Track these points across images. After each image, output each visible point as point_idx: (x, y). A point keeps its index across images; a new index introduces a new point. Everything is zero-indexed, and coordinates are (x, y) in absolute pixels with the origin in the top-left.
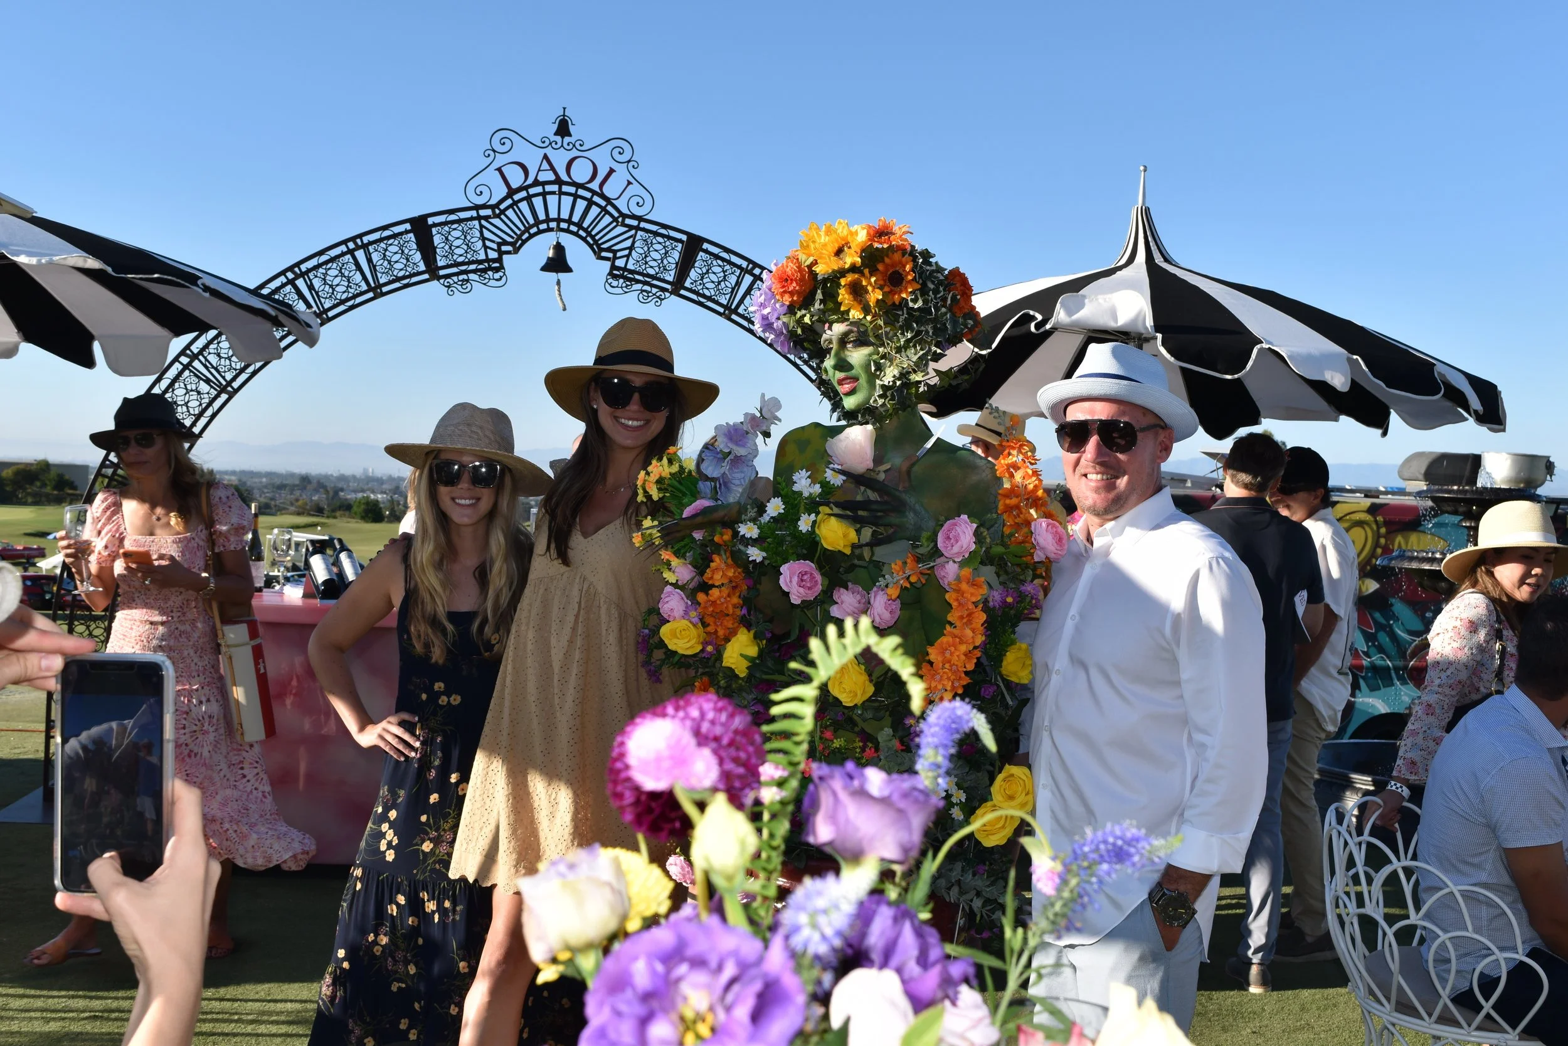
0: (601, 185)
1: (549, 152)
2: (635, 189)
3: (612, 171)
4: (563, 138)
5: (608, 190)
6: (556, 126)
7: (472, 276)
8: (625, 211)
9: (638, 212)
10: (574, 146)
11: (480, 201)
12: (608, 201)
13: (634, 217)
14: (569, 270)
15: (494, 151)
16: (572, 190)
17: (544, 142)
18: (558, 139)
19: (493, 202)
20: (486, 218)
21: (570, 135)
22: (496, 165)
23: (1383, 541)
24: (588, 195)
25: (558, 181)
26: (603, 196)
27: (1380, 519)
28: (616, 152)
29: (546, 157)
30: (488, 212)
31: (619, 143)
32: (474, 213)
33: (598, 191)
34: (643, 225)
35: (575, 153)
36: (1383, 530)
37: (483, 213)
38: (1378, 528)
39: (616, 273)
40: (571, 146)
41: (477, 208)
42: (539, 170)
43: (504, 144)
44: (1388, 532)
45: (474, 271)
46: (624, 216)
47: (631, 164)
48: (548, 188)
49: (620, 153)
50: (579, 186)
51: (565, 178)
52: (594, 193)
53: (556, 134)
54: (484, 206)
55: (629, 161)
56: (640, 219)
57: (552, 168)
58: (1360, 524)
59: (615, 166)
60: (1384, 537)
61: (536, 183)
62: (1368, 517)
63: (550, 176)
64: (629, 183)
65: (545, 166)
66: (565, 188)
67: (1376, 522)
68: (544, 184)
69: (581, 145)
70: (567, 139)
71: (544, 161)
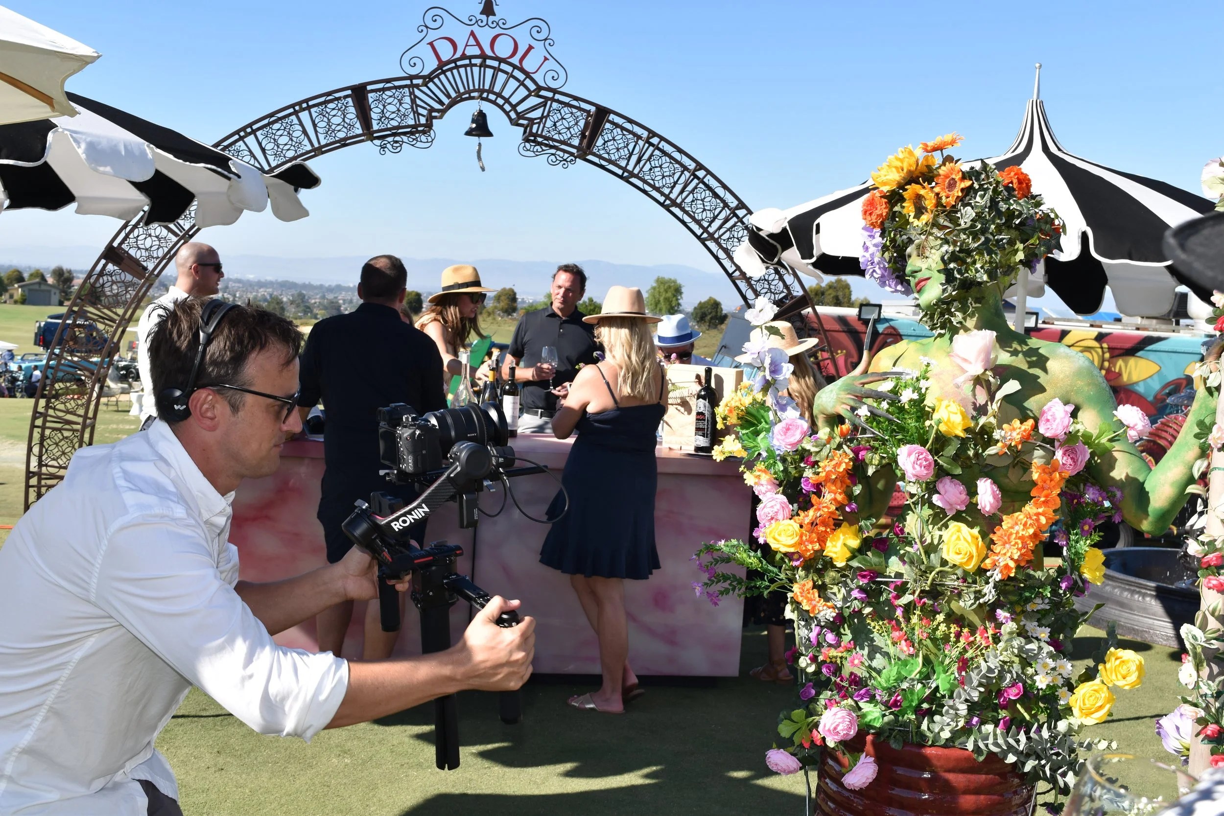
0: (521, 60)
1: (476, 29)
2: (550, 64)
3: (531, 48)
4: (488, 17)
5: (528, 65)
6: (482, 6)
7: (405, 138)
8: (542, 84)
9: (553, 85)
10: (498, 24)
11: (414, 71)
12: (528, 75)
13: (549, 89)
14: (490, 134)
15: (427, 27)
16: (495, 64)
17: (471, 20)
18: (484, 17)
19: (426, 72)
20: (417, 86)
21: (494, 14)
22: (429, 39)
23: (1106, 364)
24: (509, 69)
25: (483, 56)
26: (522, 70)
27: (1105, 345)
28: (535, 29)
29: (472, 34)
30: (420, 81)
31: (538, 23)
32: (408, 82)
33: (518, 64)
34: (557, 97)
35: (498, 31)
36: (1107, 355)
37: (415, 82)
38: (1103, 353)
39: (530, 138)
40: (495, 24)
41: (411, 78)
42: (466, 45)
43: (435, 21)
44: (1112, 357)
45: (405, 134)
46: (539, 88)
47: (548, 42)
48: (474, 61)
49: (538, 32)
50: (501, 60)
51: (489, 52)
52: (515, 67)
53: (482, 13)
54: (417, 77)
55: (546, 39)
56: (555, 91)
57: (478, 44)
58: (1088, 349)
59: (534, 43)
60: (1108, 361)
61: (464, 57)
62: (1095, 344)
63: (476, 51)
64: (546, 59)
65: (472, 41)
66: (489, 62)
67: (1102, 348)
68: (470, 58)
69: (504, 24)
70: (491, 18)
71: (471, 37)
